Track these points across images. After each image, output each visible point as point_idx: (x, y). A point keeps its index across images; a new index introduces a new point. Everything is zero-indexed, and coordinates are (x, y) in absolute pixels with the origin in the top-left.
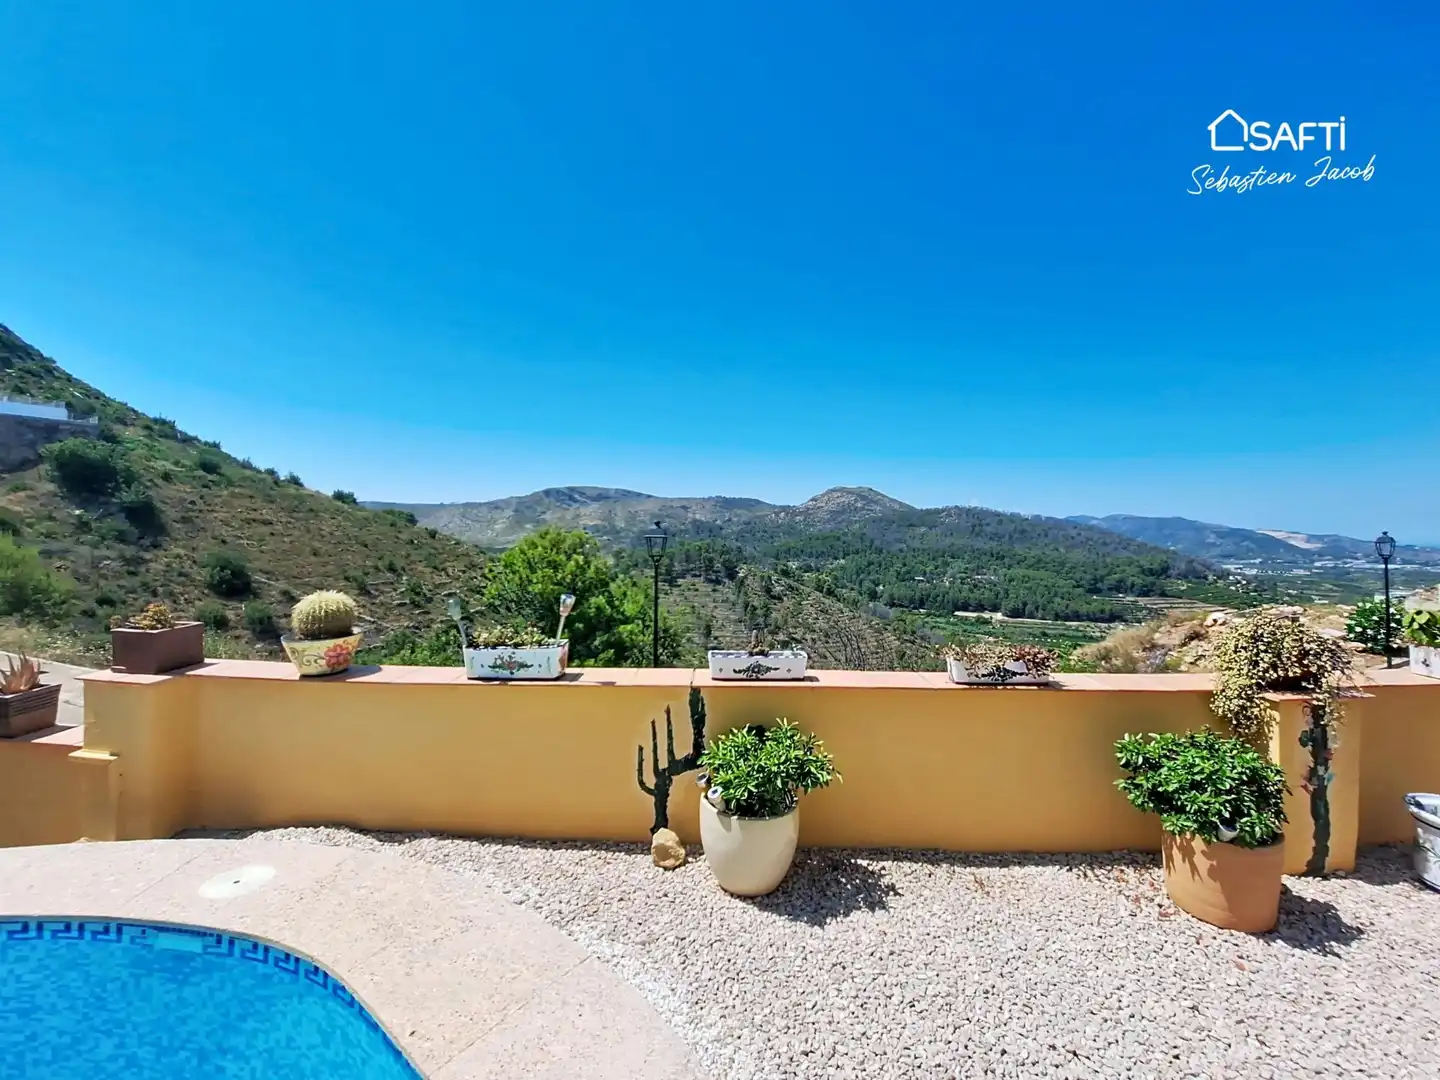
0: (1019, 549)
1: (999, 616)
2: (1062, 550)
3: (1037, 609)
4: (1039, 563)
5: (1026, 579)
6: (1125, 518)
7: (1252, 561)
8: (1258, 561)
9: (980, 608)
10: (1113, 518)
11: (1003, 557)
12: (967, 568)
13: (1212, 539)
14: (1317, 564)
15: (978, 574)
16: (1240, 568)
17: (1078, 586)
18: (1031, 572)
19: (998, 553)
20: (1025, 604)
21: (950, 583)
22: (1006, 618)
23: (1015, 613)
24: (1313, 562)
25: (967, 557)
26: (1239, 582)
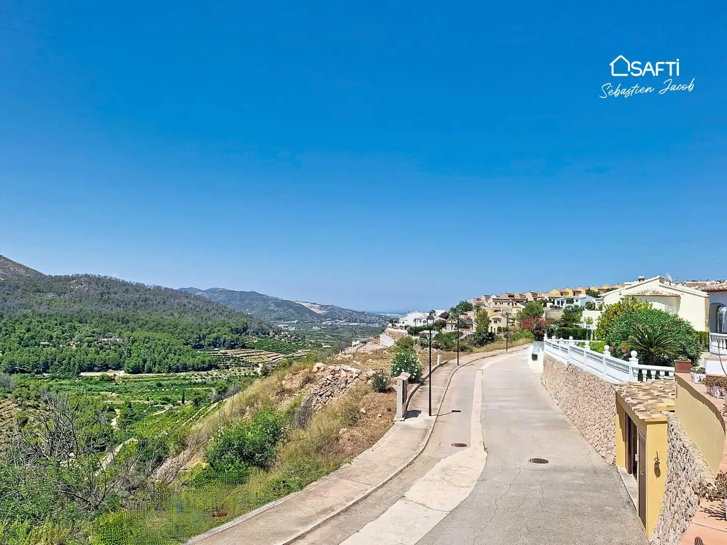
0: (142, 315)
1: (121, 373)
2: (176, 315)
3: (154, 364)
4: (158, 327)
5: (147, 340)
6: (221, 291)
7: (293, 322)
8: (295, 322)
9: (105, 367)
10: (213, 291)
11: (128, 322)
12: (94, 332)
13: (272, 307)
14: (324, 323)
15: (104, 337)
16: (287, 327)
17: (187, 344)
18: (151, 334)
19: (123, 318)
20: (145, 361)
21: (77, 346)
22: (128, 375)
23: (136, 370)
24: (322, 321)
25: (94, 322)
26: (286, 336)
